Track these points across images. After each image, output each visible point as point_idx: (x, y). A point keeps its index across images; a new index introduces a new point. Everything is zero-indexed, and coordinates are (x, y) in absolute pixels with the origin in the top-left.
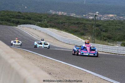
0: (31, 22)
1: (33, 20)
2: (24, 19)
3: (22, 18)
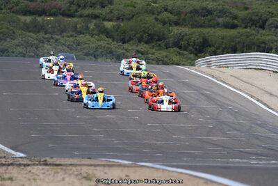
2: (233, 27)
3: (220, 20)
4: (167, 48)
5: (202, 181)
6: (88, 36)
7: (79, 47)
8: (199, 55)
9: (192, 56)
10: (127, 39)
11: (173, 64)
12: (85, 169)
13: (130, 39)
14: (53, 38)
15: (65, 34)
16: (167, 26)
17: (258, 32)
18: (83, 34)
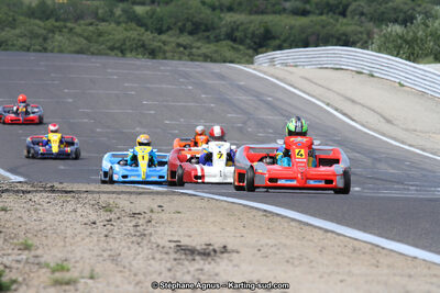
0: (350, 29)
1: (362, 14)
2: (304, 13)
3: (288, 5)
4: (217, 41)
5: (261, 213)
6: (113, 25)
7: (101, 39)
8: (260, 50)
9: (251, 52)
10: (164, 28)
11: (225, 62)
12: (104, 197)
13: (169, 28)
14: (66, 27)
15: (82, 22)
16: (218, 11)
17: (337, 20)
18: (106, 21)
